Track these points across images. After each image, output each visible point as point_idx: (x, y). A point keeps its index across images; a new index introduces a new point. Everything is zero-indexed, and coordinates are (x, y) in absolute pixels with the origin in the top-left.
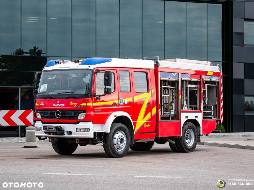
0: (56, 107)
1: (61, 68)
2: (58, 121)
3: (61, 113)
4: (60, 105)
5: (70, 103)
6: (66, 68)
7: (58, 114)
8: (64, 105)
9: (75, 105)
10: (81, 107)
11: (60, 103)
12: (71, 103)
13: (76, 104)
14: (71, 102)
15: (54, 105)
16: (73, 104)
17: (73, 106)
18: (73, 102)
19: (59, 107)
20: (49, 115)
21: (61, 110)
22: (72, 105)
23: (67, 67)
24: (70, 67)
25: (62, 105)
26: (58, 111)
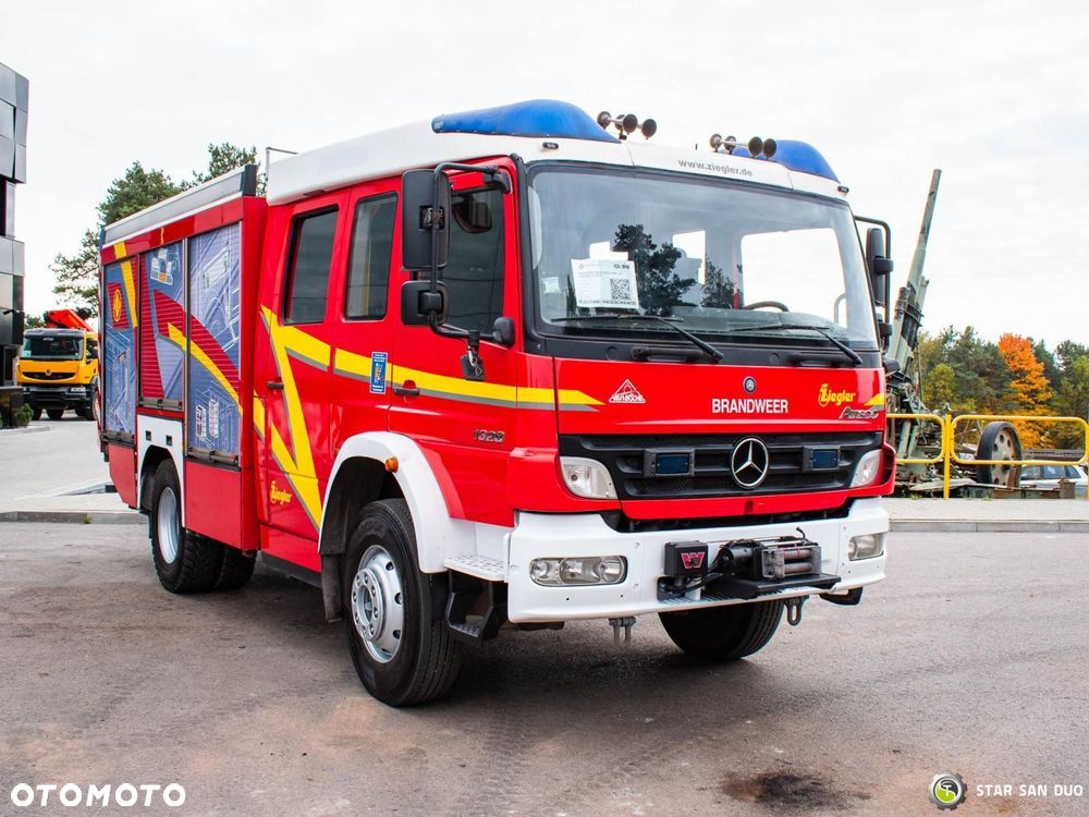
0: (734, 415)
1: (691, 165)
2: (749, 504)
3: (771, 454)
4: (761, 405)
5: (817, 393)
6: (724, 171)
7: (752, 464)
8: (784, 405)
9: (844, 404)
10: (872, 416)
11: (758, 394)
12: (825, 395)
13: (848, 400)
14: (825, 385)
15: (718, 405)
16: (833, 397)
17: (832, 410)
18: (836, 389)
19: (755, 415)
21: (771, 435)
22: (831, 402)
23: (732, 171)
24: (750, 173)
25: (775, 401)
26: (754, 442)
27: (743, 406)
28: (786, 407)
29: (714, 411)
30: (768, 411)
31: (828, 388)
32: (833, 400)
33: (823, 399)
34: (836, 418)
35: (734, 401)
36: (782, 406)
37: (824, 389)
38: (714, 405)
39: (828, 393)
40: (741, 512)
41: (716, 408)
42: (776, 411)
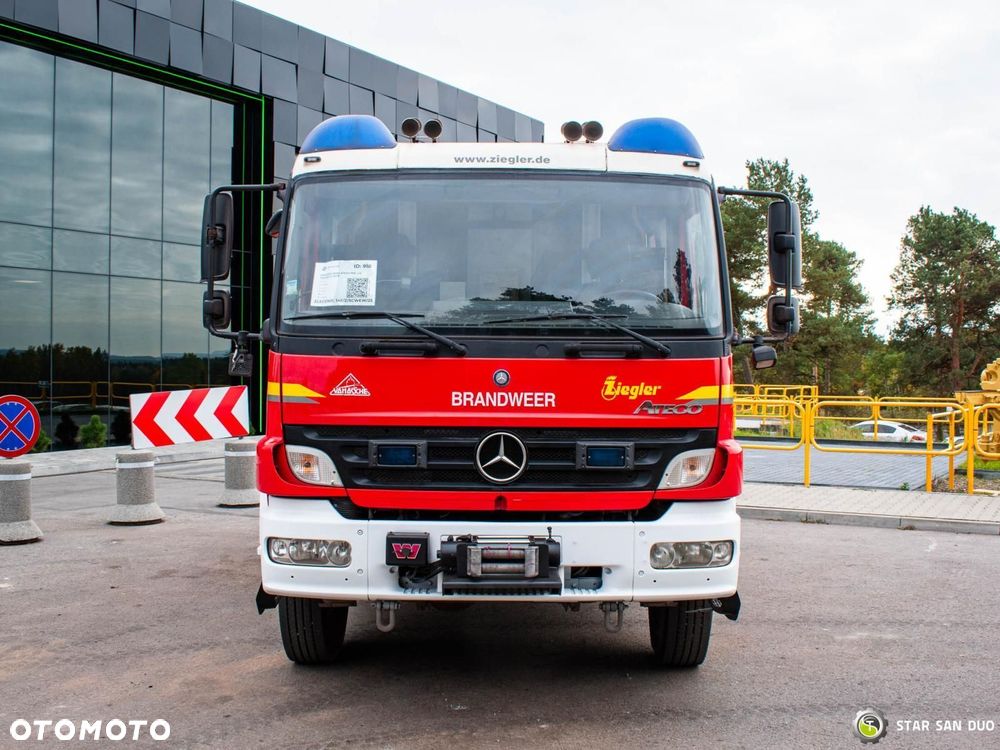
0: (480, 409)
1: (470, 160)
2: (501, 500)
3: (529, 449)
4: (515, 399)
5: (601, 385)
6: (512, 160)
7: (505, 458)
8: (550, 398)
9: (642, 398)
10: (689, 411)
11: (512, 387)
12: (611, 388)
13: (647, 393)
14: (613, 378)
15: (458, 398)
16: (624, 391)
17: (623, 404)
18: (628, 380)
19: (508, 409)
20: (423, 461)
21: (526, 430)
22: (620, 395)
23: (523, 160)
24: (547, 160)
25: (537, 394)
26: (504, 436)
27: (495, 399)
28: (552, 400)
29: (454, 404)
30: (526, 405)
31: (617, 381)
32: (624, 393)
33: (609, 392)
34: (631, 413)
35: (480, 394)
36: (547, 400)
37: (610, 382)
38: (454, 399)
39: (616, 386)
40: (491, 507)
41: (457, 401)
42: (537, 405)
